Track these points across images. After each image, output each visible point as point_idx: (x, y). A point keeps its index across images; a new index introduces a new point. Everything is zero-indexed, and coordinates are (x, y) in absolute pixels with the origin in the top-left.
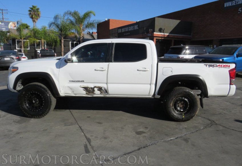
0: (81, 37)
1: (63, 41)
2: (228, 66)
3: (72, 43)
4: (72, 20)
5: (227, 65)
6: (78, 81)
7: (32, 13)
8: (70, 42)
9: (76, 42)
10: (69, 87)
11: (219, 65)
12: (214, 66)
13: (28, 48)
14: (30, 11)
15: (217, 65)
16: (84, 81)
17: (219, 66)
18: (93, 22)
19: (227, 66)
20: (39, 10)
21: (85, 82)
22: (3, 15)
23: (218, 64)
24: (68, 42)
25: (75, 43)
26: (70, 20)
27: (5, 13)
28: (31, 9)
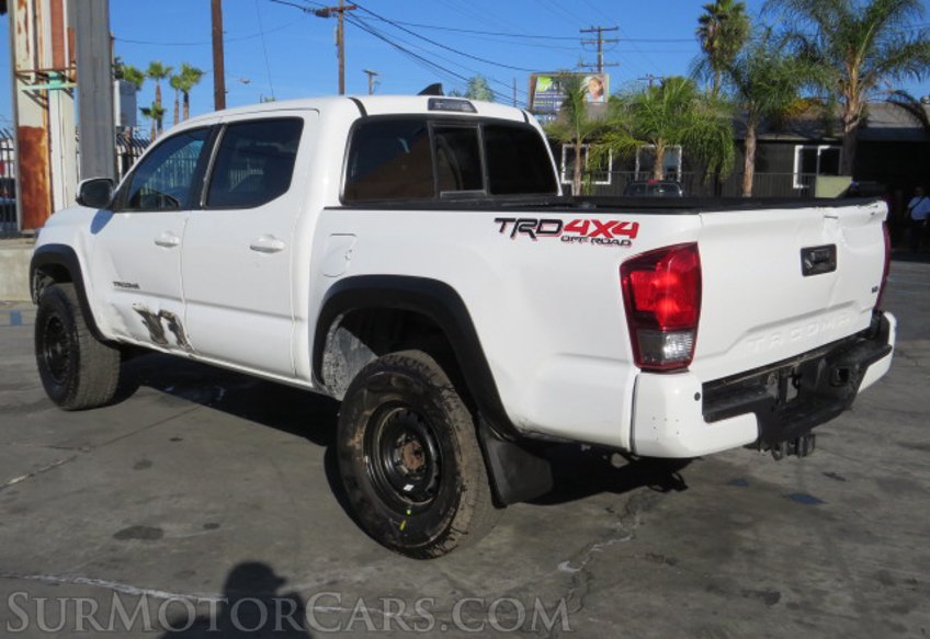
0: (849, 117)
1: (751, 144)
2: (626, 232)
3: (803, 152)
4: (810, 40)
5: (625, 224)
6: (130, 285)
7: (711, 28)
8: (798, 148)
9: (826, 147)
10: (113, 305)
11: (576, 222)
12: (546, 227)
13: (606, 180)
14: (704, 20)
15: (560, 222)
16: (136, 286)
17: (571, 227)
18: (920, 37)
19: (619, 229)
20: (741, 13)
21: (142, 288)
22: (599, 50)
23: (567, 218)
24: (785, 146)
25: (823, 151)
26: (800, 37)
27: (608, 41)
28: (707, 13)
